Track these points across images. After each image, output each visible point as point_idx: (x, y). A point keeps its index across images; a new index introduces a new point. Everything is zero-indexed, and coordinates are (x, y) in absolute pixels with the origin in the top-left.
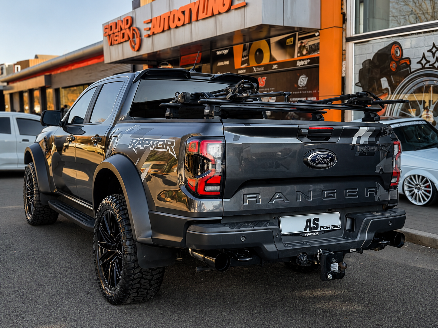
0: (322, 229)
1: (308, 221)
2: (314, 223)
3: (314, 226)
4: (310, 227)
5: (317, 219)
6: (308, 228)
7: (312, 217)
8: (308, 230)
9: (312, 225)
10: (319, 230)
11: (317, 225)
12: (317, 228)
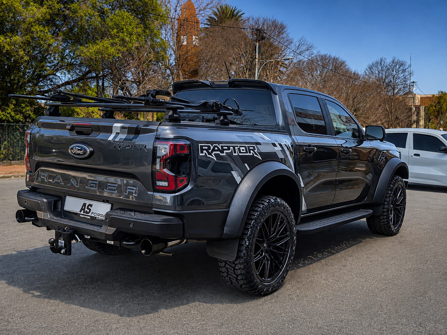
0: (93, 215)
1: (85, 205)
2: (88, 208)
3: (87, 210)
4: (84, 210)
5: (91, 205)
6: (82, 211)
7: (88, 202)
8: (82, 213)
9: (86, 209)
10: (90, 214)
11: (90, 210)
12: (89, 213)
